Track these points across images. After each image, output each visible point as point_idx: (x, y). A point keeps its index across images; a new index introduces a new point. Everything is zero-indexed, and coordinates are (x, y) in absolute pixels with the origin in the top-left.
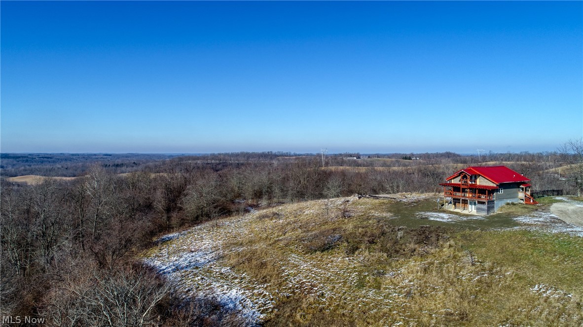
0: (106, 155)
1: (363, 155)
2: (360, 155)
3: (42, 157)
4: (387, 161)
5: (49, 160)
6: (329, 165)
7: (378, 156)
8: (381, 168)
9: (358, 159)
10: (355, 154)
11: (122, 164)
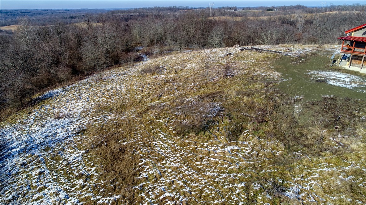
0: (66, 10)
1: (239, 8)
2: (237, 8)
3: (24, 12)
4: (256, 12)
5: (29, 14)
6: (215, 15)
7: (249, 8)
8: (252, 18)
9: (235, 11)
10: (233, 7)
11: (75, 16)
